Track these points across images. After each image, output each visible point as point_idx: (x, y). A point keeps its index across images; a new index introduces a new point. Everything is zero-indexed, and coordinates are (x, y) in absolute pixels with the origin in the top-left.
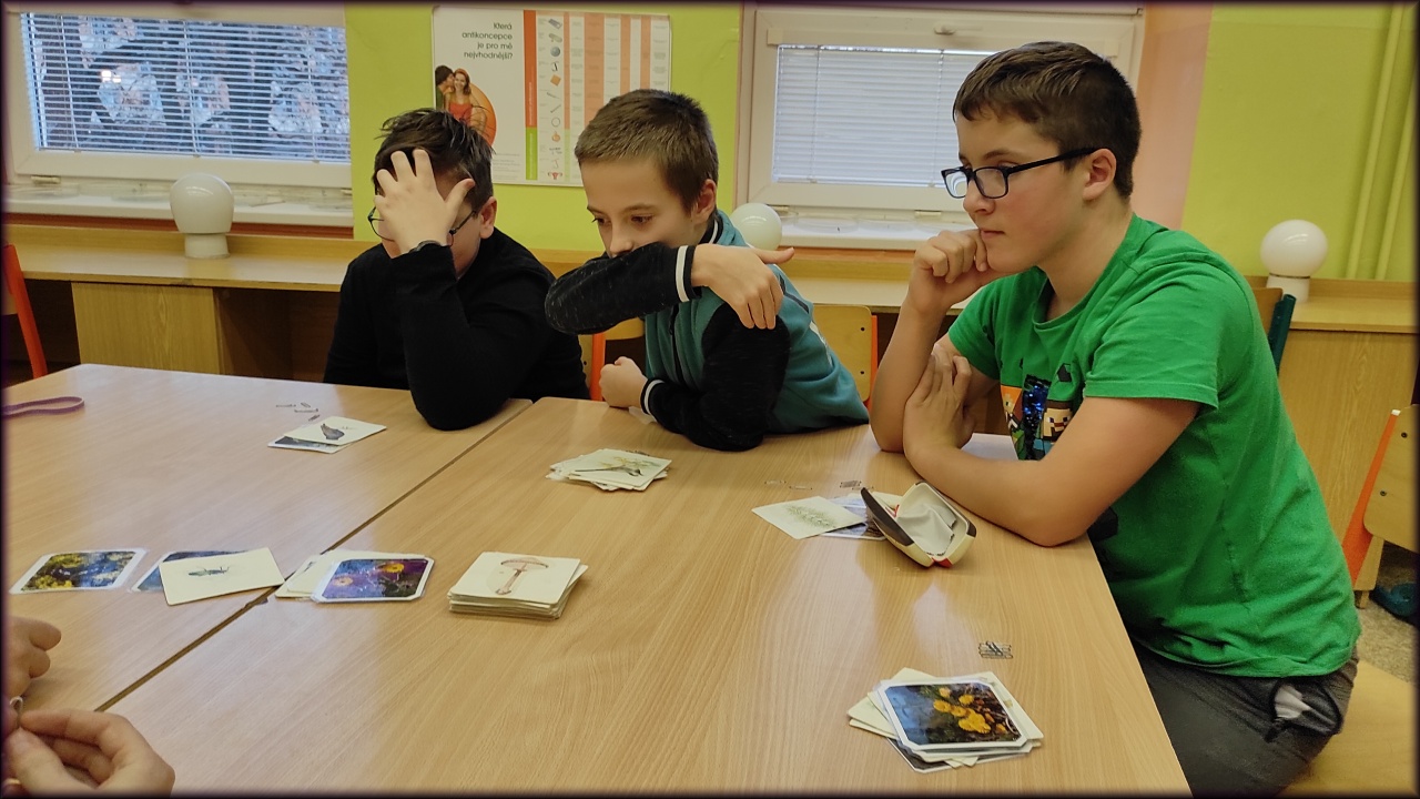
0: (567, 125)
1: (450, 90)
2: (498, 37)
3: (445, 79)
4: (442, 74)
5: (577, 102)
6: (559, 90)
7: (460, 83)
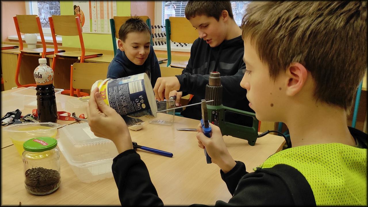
0: (97, 19)
1: (76, 11)
3: (75, 8)
4: (75, 7)
5: (99, 12)
6: (95, 9)
7: (78, 9)
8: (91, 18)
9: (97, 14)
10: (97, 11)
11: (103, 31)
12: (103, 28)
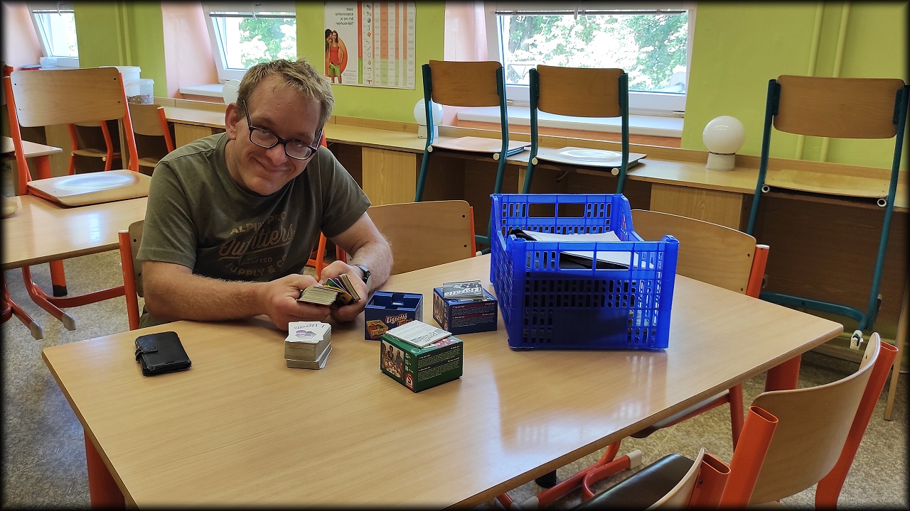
0: (374, 57)
1: (331, 40)
2: (349, 14)
3: (329, 35)
4: (328, 32)
5: (378, 45)
6: (370, 39)
7: (334, 37)
8: (360, 56)
9: (373, 48)
10: (373, 41)
11: (384, 83)
12: (385, 76)
